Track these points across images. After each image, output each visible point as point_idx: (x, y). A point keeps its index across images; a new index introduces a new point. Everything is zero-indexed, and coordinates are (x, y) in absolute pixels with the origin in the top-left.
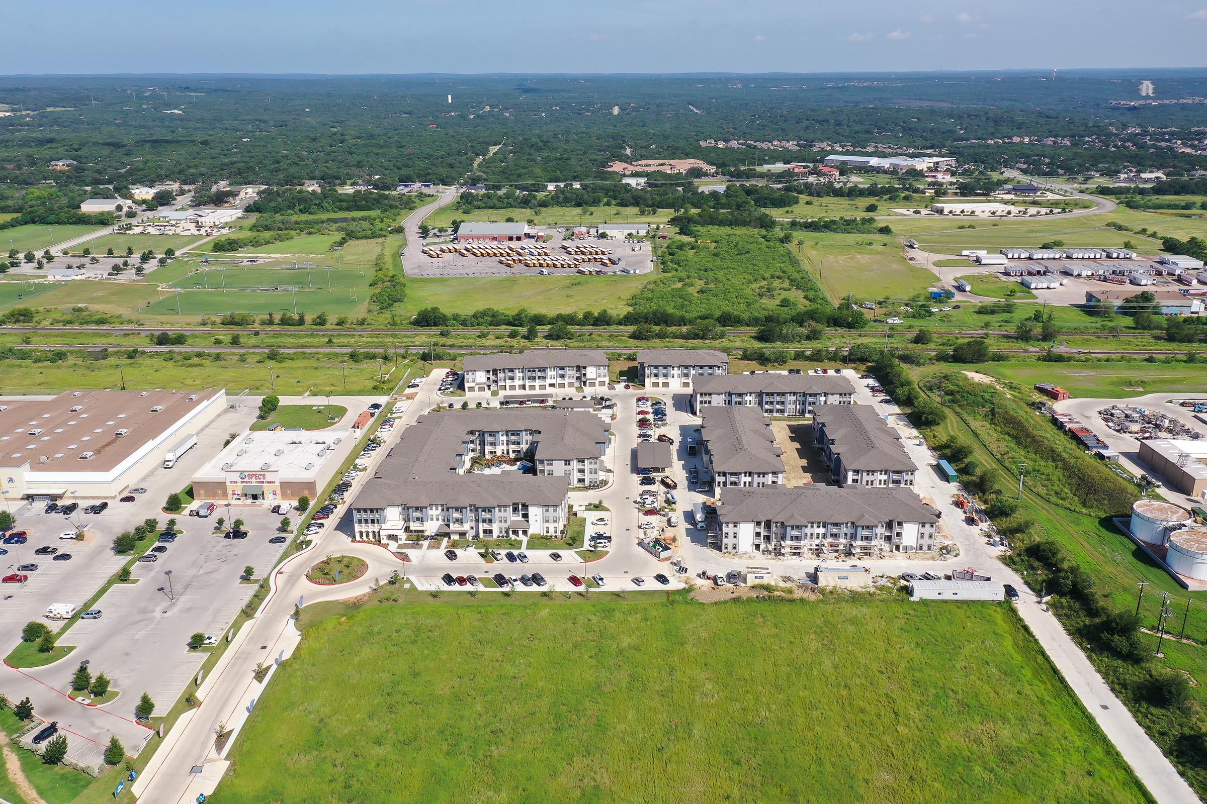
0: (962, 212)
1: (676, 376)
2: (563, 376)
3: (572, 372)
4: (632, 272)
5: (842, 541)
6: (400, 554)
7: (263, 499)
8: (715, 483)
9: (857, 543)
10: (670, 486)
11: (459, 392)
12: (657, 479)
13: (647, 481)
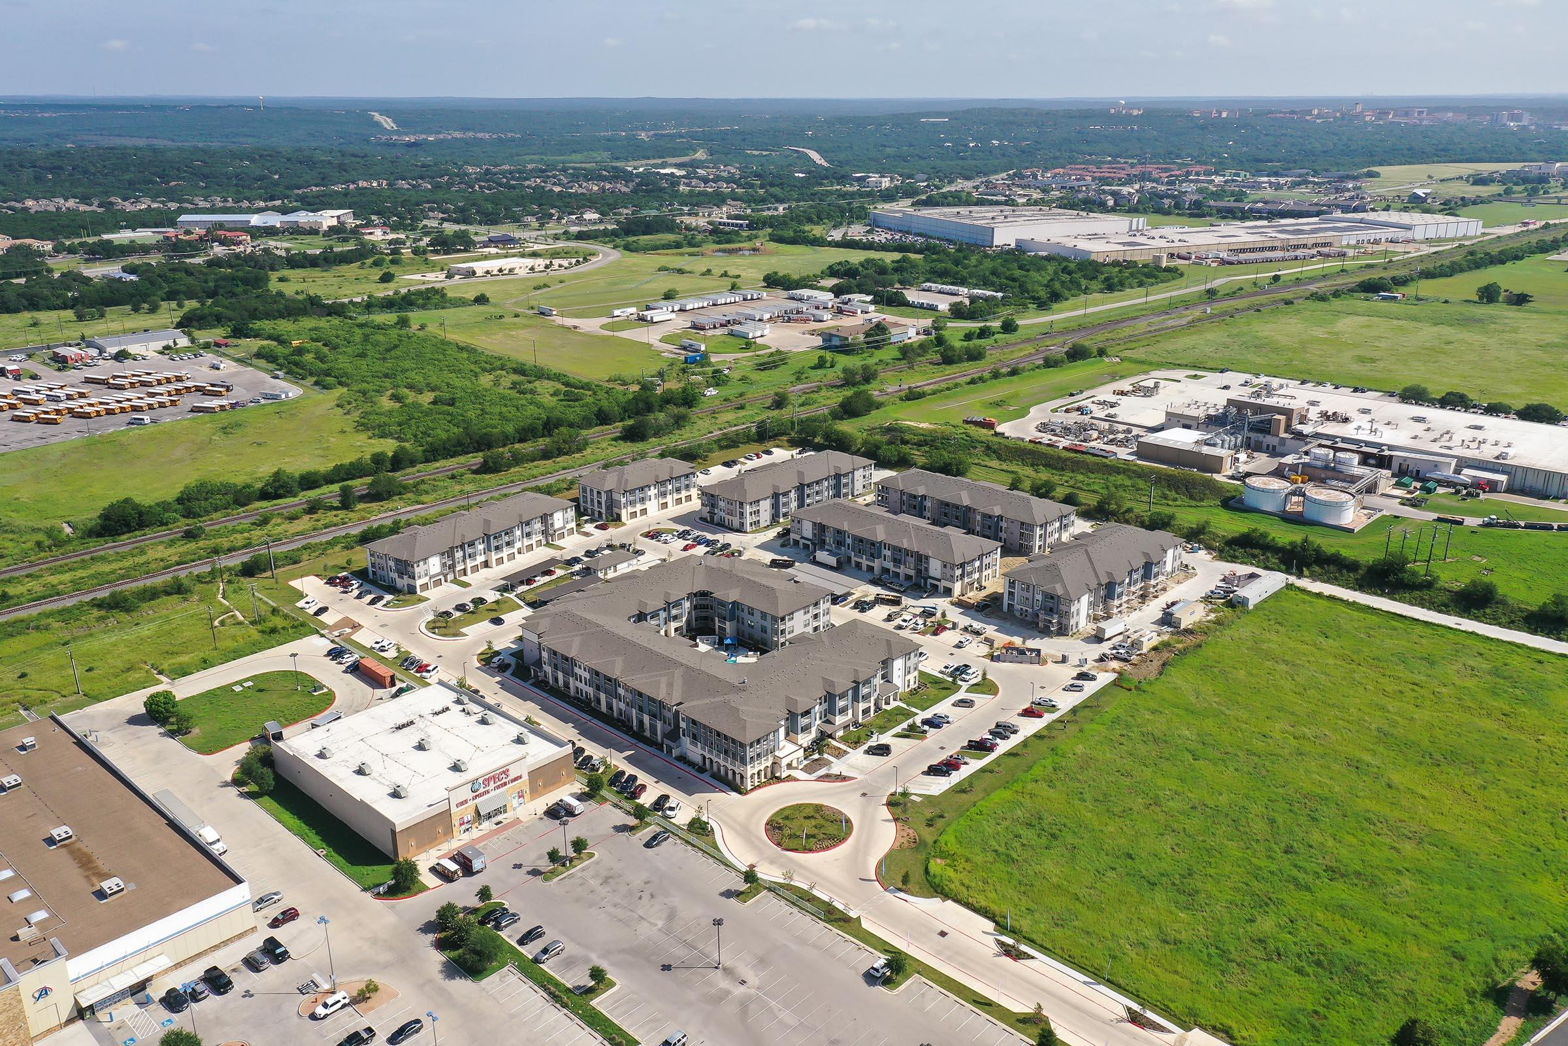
0: (500, 270)
1: (653, 498)
2: (528, 535)
3: (538, 526)
4: (283, 396)
5: (1139, 585)
6: (827, 777)
7: (505, 811)
8: (952, 579)
9: (1153, 582)
10: (896, 602)
11: (408, 597)
12: (868, 599)
13: (862, 606)
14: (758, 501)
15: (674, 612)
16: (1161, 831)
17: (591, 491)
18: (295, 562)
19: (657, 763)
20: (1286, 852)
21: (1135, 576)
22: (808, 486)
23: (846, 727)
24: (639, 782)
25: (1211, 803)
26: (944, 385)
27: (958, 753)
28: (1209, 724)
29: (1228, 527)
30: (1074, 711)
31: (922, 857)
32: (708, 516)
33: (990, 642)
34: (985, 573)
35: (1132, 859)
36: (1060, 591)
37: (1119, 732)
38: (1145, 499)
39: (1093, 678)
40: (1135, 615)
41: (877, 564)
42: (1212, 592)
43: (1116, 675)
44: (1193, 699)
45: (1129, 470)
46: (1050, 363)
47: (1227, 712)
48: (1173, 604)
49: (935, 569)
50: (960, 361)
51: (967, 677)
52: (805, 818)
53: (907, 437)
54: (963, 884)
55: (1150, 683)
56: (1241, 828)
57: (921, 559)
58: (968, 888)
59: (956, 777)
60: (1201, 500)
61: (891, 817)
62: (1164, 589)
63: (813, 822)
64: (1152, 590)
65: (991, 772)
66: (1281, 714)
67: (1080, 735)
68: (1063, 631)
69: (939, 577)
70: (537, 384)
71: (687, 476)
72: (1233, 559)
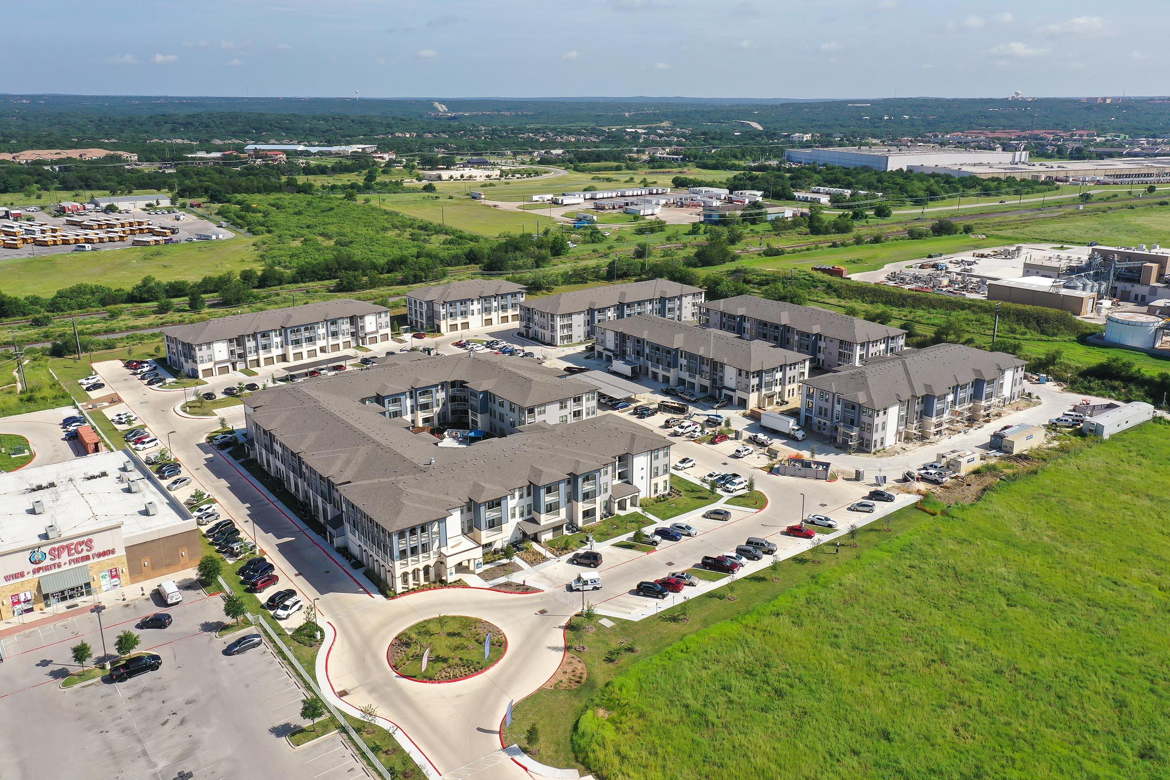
1: (476, 312)
2: (334, 334)
3: (346, 326)
4: (214, 237)
5: (967, 406)
6: (508, 587)
7: (89, 593)
8: (747, 389)
9: (983, 403)
10: (681, 410)
11: (189, 380)
12: (652, 407)
13: (642, 412)
14: (570, 315)
15: (422, 400)
16: (943, 701)
17: (415, 302)
18: (110, 348)
19: (314, 553)
20: (1142, 756)
21: (961, 395)
22: (629, 306)
23: (557, 528)
24: (274, 573)
25: (1025, 668)
26: (804, 248)
27: (688, 571)
28: (1036, 563)
29: (1083, 359)
30: (853, 533)
31: (578, 704)
32: (523, 330)
33: (773, 454)
34: (788, 387)
35: (889, 740)
36: (862, 399)
37: (908, 562)
38: (987, 332)
39: (889, 499)
40: (957, 438)
41: (672, 374)
42: (1058, 419)
43: (920, 497)
44: (1017, 531)
45: (975, 306)
46: (914, 235)
47: (1063, 549)
48: (1006, 428)
49: (730, 377)
50: (827, 232)
51: (732, 487)
52: (450, 635)
53: (750, 277)
54: (618, 753)
55: (963, 509)
56: (1070, 710)
57: (716, 367)
58: (623, 758)
59: (672, 600)
60: (1054, 335)
61: (562, 644)
62: (999, 415)
63: (457, 641)
64: (982, 412)
65: (721, 598)
66: (1142, 557)
67: (854, 562)
68: (864, 447)
69: (733, 386)
70: (434, 237)
71: (514, 295)
72: (1087, 391)
